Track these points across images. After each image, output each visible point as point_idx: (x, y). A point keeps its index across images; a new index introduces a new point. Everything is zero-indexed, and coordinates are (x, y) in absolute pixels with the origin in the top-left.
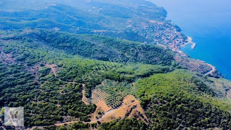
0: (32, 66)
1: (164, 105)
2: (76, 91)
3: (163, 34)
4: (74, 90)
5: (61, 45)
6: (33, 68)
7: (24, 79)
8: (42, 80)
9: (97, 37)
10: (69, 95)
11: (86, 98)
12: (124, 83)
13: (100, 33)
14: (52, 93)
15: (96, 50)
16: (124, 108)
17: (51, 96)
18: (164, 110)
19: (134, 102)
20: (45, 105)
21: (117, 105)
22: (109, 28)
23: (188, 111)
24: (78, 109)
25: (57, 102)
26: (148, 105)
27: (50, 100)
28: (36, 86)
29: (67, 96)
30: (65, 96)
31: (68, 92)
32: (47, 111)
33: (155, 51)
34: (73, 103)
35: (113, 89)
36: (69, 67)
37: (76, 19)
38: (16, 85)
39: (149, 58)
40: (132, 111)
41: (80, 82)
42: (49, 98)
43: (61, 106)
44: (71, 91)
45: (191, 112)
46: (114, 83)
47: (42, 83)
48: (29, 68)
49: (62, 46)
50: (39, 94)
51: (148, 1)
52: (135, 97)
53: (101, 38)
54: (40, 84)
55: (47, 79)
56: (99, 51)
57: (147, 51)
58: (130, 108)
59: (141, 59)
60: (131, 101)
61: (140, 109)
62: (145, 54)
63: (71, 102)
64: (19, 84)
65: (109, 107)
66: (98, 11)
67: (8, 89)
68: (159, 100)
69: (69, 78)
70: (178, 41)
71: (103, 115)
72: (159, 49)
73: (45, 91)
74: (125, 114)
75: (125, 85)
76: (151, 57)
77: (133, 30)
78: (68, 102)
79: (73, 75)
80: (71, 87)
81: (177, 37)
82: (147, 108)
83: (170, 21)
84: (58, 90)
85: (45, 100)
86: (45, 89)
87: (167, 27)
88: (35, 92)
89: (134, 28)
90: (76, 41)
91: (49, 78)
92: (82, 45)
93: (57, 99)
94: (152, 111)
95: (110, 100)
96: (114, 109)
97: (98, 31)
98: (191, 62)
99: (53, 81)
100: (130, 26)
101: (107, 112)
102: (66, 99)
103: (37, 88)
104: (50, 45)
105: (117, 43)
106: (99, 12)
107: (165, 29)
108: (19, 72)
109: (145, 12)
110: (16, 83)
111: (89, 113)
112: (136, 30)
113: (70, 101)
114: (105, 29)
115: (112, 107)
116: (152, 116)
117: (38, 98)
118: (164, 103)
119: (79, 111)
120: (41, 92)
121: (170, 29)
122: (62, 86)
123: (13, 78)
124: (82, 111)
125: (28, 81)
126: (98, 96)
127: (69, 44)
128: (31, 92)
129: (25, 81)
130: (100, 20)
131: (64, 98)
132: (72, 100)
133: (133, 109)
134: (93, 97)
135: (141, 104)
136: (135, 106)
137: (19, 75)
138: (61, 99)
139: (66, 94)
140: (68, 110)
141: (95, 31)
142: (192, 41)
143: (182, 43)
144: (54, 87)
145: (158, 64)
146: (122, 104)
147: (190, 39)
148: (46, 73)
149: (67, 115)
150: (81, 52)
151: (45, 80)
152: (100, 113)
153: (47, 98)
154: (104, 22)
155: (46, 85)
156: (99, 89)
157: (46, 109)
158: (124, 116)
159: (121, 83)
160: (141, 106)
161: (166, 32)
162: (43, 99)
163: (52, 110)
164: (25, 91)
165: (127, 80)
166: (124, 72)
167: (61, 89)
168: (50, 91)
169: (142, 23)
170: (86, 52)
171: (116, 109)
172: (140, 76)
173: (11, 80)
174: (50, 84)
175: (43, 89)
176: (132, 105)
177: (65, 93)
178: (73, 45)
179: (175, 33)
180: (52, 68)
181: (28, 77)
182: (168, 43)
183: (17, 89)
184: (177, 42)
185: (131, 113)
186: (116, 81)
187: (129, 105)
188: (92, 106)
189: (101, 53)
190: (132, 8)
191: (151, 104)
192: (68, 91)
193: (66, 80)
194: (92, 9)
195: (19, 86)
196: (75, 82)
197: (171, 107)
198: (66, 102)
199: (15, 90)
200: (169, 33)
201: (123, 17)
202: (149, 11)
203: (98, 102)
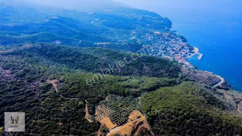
0: (32, 82)
1: (172, 121)
2: (78, 108)
3: (168, 45)
4: (76, 106)
5: (62, 59)
6: (33, 84)
7: (24, 96)
8: (42, 97)
9: (100, 50)
10: (71, 112)
11: (90, 115)
12: (129, 98)
13: (103, 45)
14: (53, 111)
15: (99, 63)
16: (130, 125)
17: (52, 114)
18: (172, 126)
19: (140, 119)
20: (46, 124)
21: (122, 121)
22: (113, 40)
23: (197, 126)
24: (81, 127)
25: (59, 120)
26: (155, 121)
27: (51, 118)
28: (36, 104)
29: (69, 114)
30: (67, 114)
31: (70, 109)
32: (48, 130)
33: (161, 63)
34: (75, 121)
35: (117, 104)
36: (71, 82)
37: (78, 31)
38: (15, 103)
39: (154, 70)
40: (138, 128)
42: (50, 116)
43: (63, 124)
44: (73, 107)
45: (201, 128)
46: (118, 98)
47: (43, 100)
48: (29, 84)
49: (64, 60)
50: (39, 112)
51: (151, 12)
52: (142, 113)
53: (105, 51)
54: (41, 101)
55: (48, 96)
56: (102, 65)
57: (153, 63)
58: (136, 124)
59: (146, 71)
60: (137, 117)
61: (146, 126)
62: (151, 66)
63: (73, 120)
64: (19, 101)
65: (114, 124)
66: (100, 23)
67: (6, 107)
68: (166, 115)
69: (72, 94)
70: (184, 51)
71: (107, 133)
72: (165, 61)
73: (45, 109)
74: (131, 131)
75: (130, 100)
76: (157, 69)
77: (137, 42)
78: (71, 120)
79: (76, 91)
80: (74, 103)
81: (183, 47)
82: (155, 124)
83: (175, 32)
84: (60, 107)
85: (46, 119)
86: (46, 107)
87: (173, 38)
88: (35, 109)
89: (138, 39)
90: (79, 55)
91: (51, 95)
92: (84, 59)
93: (58, 117)
94: (159, 127)
95: (115, 116)
96: (119, 126)
97: (101, 43)
98: (198, 74)
99: (54, 97)
100: (134, 38)
101: (112, 129)
102: (69, 117)
103: (38, 105)
104: (51, 60)
105: (121, 56)
106: (102, 23)
107: (170, 40)
108: (18, 89)
109: (149, 23)
110: (16, 100)
111: (92, 132)
112: (140, 42)
113: (72, 118)
114: (108, 41)
115: (117, 124)
116: (160, 133)
117: (39, 116)
118: (172, 118)
119: (82, 129)
120: (42, 109)
121: (176, 40)
122: (64, 103)
123: (12, 95)
124: (85, 129)
125: (28, 98)
126: (102, 113)
127: (71, 57)
128: (30, 110)
129: (25, 98)
130: (103, 32)
131: (66, 116)
132: (74, 118)
133: (140, 126)
134: (96, 113)
135: (148, 120)
136: (141, 123)
137: (19, 92)
138: (63, 117)
139: (68, 111)
140: (70, 128)
141: (98, 44)
142: (199, 52)
143: (188, 54)
144: (56, 103)
145: (165, 77)
146: (128, 120)
147: (196, 50)
148: (47, 89)
149: (70, 134)
150: (84, 66)
151: (46, 97)
152: (104, 131)
153: (47, 116)
154: (107, 34)
155: (47, 102)
156: (103, 105)
157: (47, 127)
158: (130, 133)
159: (125, 98)
160: (148, 122)
161: (171, 43)
162: (44, 117)
163: (53, 129)
164: (25, 109)
165: (132, 95)
166: (129, 86)
167: (63, 106)
168: (51, 108)
169: (147, 34)
170: (89, 66)
171: (121, 126)
172: (146, 89)
173: (10, 97)
174: (51, 101)
175: (43, 107)
176: (139, 122)
177: (66, 111)
178: (75, 59)
179: (181, 44)
180: (54, 84)
181: (28, 95)
182: (173, 54)
183: (16, 107)
184: (183, 53)
185: (138, 130)
186: (121, 96)
187: (135, 121)
188: (95, 124)
189: (105, 66)
190: (136, 19)
191: (158, 120)
192: (70, 107)
193: (68, 96)
194: (95, 21)
195: (18, 104)
197: (180, 122)
198: (68, 120)
199: (14, 108)
200: (174, 43)
201: (126, 29)
202: (153, 21)
203: (102, 119)
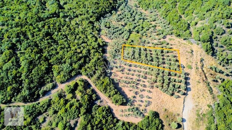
2: (89, 111)
4: (83, 110)
16: (197, 79)
19: (195, 54)
26: (214, 44)
40: (207, 75)
41: (73, 74)
58: (200, 70)
60: (190, 54)
65: (179, 97)
71: (183, 125)
74: (208, 92)
80: (71, 106)
82: (217, 51)
115: (184, 94)
122: (45, 118)
133: (204, 69)
160: (208, 54)
176: (198, 62)
185: (209, 80)
187: (194, 65)
191: (217, 40)
192: (72, 122)
196: (62, 83)
203: (150, 100)
